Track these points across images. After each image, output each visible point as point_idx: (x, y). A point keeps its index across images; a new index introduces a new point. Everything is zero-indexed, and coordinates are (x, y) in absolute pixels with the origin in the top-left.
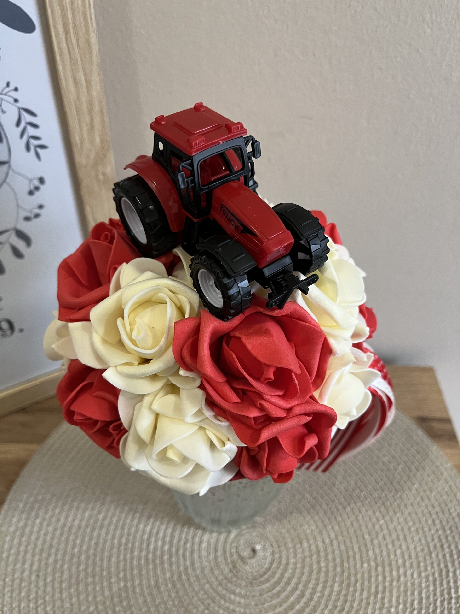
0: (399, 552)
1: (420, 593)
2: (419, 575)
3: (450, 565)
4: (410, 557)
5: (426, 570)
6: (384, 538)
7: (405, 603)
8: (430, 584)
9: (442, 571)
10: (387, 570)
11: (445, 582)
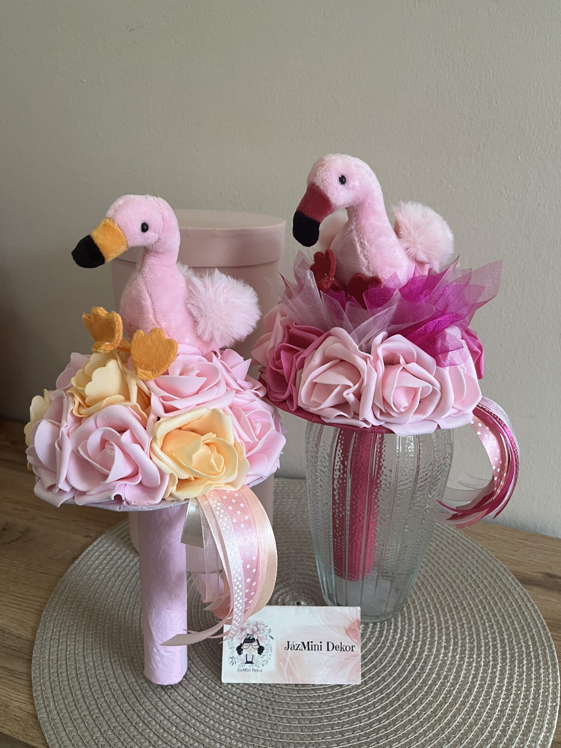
0: (444, 638)
1: (458, 672)
2: (462, 659)
3: (500, 661)
4: (456, 644)
5: (471, 656)
6: (432, 625)
7: (438, 675)
8: (471, 668)
9: (489, 662)
10: (427, 646)
11: (490, 671)
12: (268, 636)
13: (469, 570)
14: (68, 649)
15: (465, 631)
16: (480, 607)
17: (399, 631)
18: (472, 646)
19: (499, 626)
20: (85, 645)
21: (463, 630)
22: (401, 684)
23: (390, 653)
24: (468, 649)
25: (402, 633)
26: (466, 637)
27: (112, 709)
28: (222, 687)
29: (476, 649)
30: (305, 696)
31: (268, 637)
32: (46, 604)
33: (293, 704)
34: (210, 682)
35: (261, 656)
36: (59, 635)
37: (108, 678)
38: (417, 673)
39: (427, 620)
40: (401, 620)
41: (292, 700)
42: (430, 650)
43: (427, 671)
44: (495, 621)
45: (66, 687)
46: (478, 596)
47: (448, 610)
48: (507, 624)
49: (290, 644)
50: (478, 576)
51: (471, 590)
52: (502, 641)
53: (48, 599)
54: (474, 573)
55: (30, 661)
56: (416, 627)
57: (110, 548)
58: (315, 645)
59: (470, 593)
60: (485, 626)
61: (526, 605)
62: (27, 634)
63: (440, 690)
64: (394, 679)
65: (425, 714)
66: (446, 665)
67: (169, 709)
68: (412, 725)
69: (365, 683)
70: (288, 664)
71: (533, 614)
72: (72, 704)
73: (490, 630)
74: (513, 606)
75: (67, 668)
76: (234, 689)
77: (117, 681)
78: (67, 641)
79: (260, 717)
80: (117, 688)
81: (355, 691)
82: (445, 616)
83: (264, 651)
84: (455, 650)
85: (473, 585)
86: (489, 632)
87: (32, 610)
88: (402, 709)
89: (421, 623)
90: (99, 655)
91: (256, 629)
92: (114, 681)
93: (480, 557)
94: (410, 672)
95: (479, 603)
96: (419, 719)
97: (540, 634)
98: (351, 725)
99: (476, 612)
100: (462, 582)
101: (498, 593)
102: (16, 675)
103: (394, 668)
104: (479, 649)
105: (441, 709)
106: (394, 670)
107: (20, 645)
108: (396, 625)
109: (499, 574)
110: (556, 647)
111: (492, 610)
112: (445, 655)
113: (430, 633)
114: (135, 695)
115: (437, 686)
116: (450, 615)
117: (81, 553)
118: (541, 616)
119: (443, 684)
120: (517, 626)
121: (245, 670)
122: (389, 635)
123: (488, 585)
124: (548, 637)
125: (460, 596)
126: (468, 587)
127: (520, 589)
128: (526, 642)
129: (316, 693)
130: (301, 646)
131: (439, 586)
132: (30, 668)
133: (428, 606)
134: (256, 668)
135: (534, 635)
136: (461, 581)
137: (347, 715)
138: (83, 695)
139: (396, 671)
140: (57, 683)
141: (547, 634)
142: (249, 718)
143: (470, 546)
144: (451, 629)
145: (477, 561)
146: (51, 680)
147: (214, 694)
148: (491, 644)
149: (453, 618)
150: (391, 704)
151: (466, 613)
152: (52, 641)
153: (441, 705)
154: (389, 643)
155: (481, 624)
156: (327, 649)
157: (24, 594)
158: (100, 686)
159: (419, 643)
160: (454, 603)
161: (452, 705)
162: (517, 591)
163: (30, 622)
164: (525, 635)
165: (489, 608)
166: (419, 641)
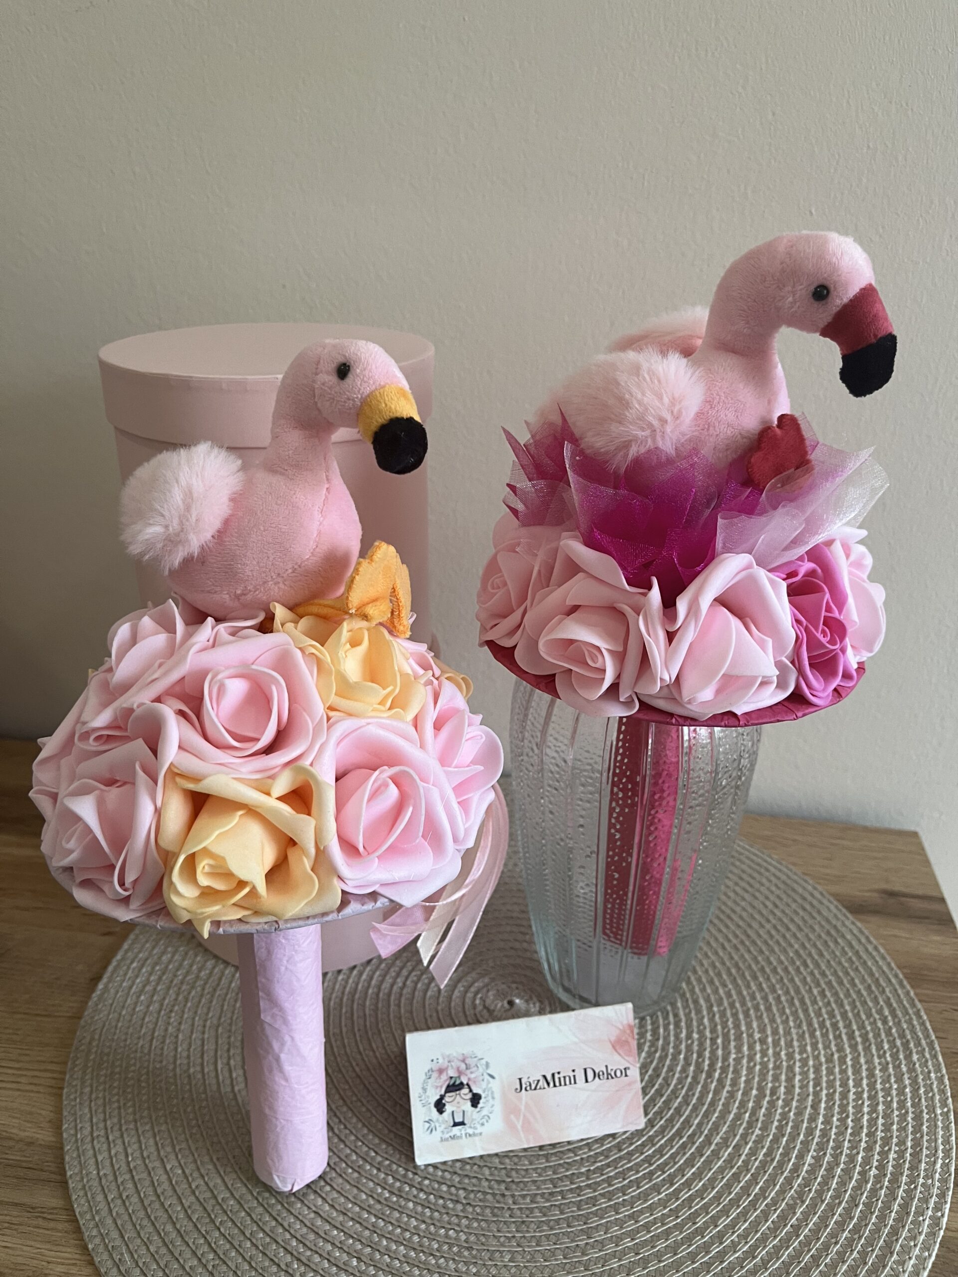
0: (755, 1025)
1: (790, 1080)
2: (790, 1056)
3: (848, 1050)
4: (775, 1032)
5: (803, 1050)
6: (732, 1005)
7: (761, 1089)
8: (808, 1070)
9: (832, 1055)
10: (733, 1044)
11: (837, 1070)
12: (485, 1074)
13: (768, 903)
14: (130, 1151)
15: (784, 1008)
16: (798, 963)
17: (683, 1024)
18: (801, 1031)
19: (834, 991)
20: (158, 1138)
21: (781, 1006)
22: (707, 1115)
23: (677, 1065)
24: (795, 1037)
25: (689, 1026)
26: (787, 1018)
27: (237, 1247)
28: (419, 1172)
29: (807, 1036)
30: (560, 1164)
31: (487, 1077)
32: (64, 1073)
33: (544, 1182)
34: (394, 1167)
35: (478, 1109)
36: (106, 1129)
37: (216, 1193)
38: (728, 1092)
39: (721, 999)
40: (683, 1005)
41: (540, 1175)
42: (739, 1049)
43: (742, 1086)
44: (826, 983)
45: (145, 1222)
46: (791, 946)
47: (750, 976)
48: (844, 985)
49: (523, 1081)
50: (783, 912)
51: (777, 937)
52: (844, 1015)
53: (66, 1063)
54: (776, 906)
55: (64, 1184)
56: (709, 1014)
57: (155, 952)
58: (564, 1077)
59: (778, 942)
60: (813, 995)
61: (867, 950)
62: (45, 1136)
63: (769, 1115)
64: (695, 1109)
65: (756, 1159)
66: (768, 1072)
67: (337, 1228)
68: (739, 1182)
69: (650, 1124)
70: (524, 1116)
71: (880, 963)
72: (163, 1250)
73: (822, 1000)
74: (846, 954)
75: (136, 1187)
76: (440, 1173)
77: (232, 1194)
78: (122, 1136)
79: (494, 1215)
80: (237, 1207)
81: (637, 1141)
82: (748, 987)
83: (481, 1101)
84: (776, 1043)
85: (779, 927)
86: (820, 1004)
87: (41, 1089)
88: (719, 1159)
89: (715, 1005)
90: (187, 1152)
91: (463, 1066)
92: (228, 1195)
93: (779, 878)
94: (717, 1092)
95: (795, 958)
96: (748, 1171)
97: (899, 996)
98: (646, 1201)
99: (793, 972)
100: (762, 926)
101: (820, 936)
102: (45, 1215)
103: (690, 1089)
104: (812, 1035)
105: (779, 1148)
106: (690, 1093)
107: (36, 1157)
108: (676, 1015)
109: (815, 902)
110: (926, 1014)
111: (817, 965)
112: (764, 1053)
113: (731, 1020)
114: (271, 1215)
115: (763, 1110)
116: (756, 984)
117: (105, 968)
118: (893, 965)
119: (772, 1104)
120: (860, 987)
121: (453, 1138)
122: (669, 1034)
123: (801, 923)
124: (911, 998)
125: (764, 948)
126: (773, 932)
127: (851, 925)
128: (880, 1012)
129: (576, 1155)
130: (542, 1083)
131: (727, 936)
132: (67, 1197)
133: (719, 975)
134: (470, 1131)
135: (889, 999)
136: (760, 923)
137: (635, 1185)
138: (179, 1231)
139: (693, 1095)
140: (126, 1217)
141: (907, 993)
142: (477, 1220)
143: (759, 861)
144: (762, 1007)
145: (776, 885)
146: (114, 1214)
147: (407, 1189)
148: (828, 1023)
149: (761, 989)
150: (700, 1152)
151: (778, 977)
152: (95, 1142)
153: (776, 1140)
154: (674, 1047)
155: (806, 991)
156: (584, 1080)
157: (18, 1061)
158: (205, 1209)
159: (719, 1041)
160: (757, 962)
161: (793, 1138)
162: (847, 927)
163: (43, 1112)
164: (876, 1000)
165: (812, 962)
166: (718, 1037)
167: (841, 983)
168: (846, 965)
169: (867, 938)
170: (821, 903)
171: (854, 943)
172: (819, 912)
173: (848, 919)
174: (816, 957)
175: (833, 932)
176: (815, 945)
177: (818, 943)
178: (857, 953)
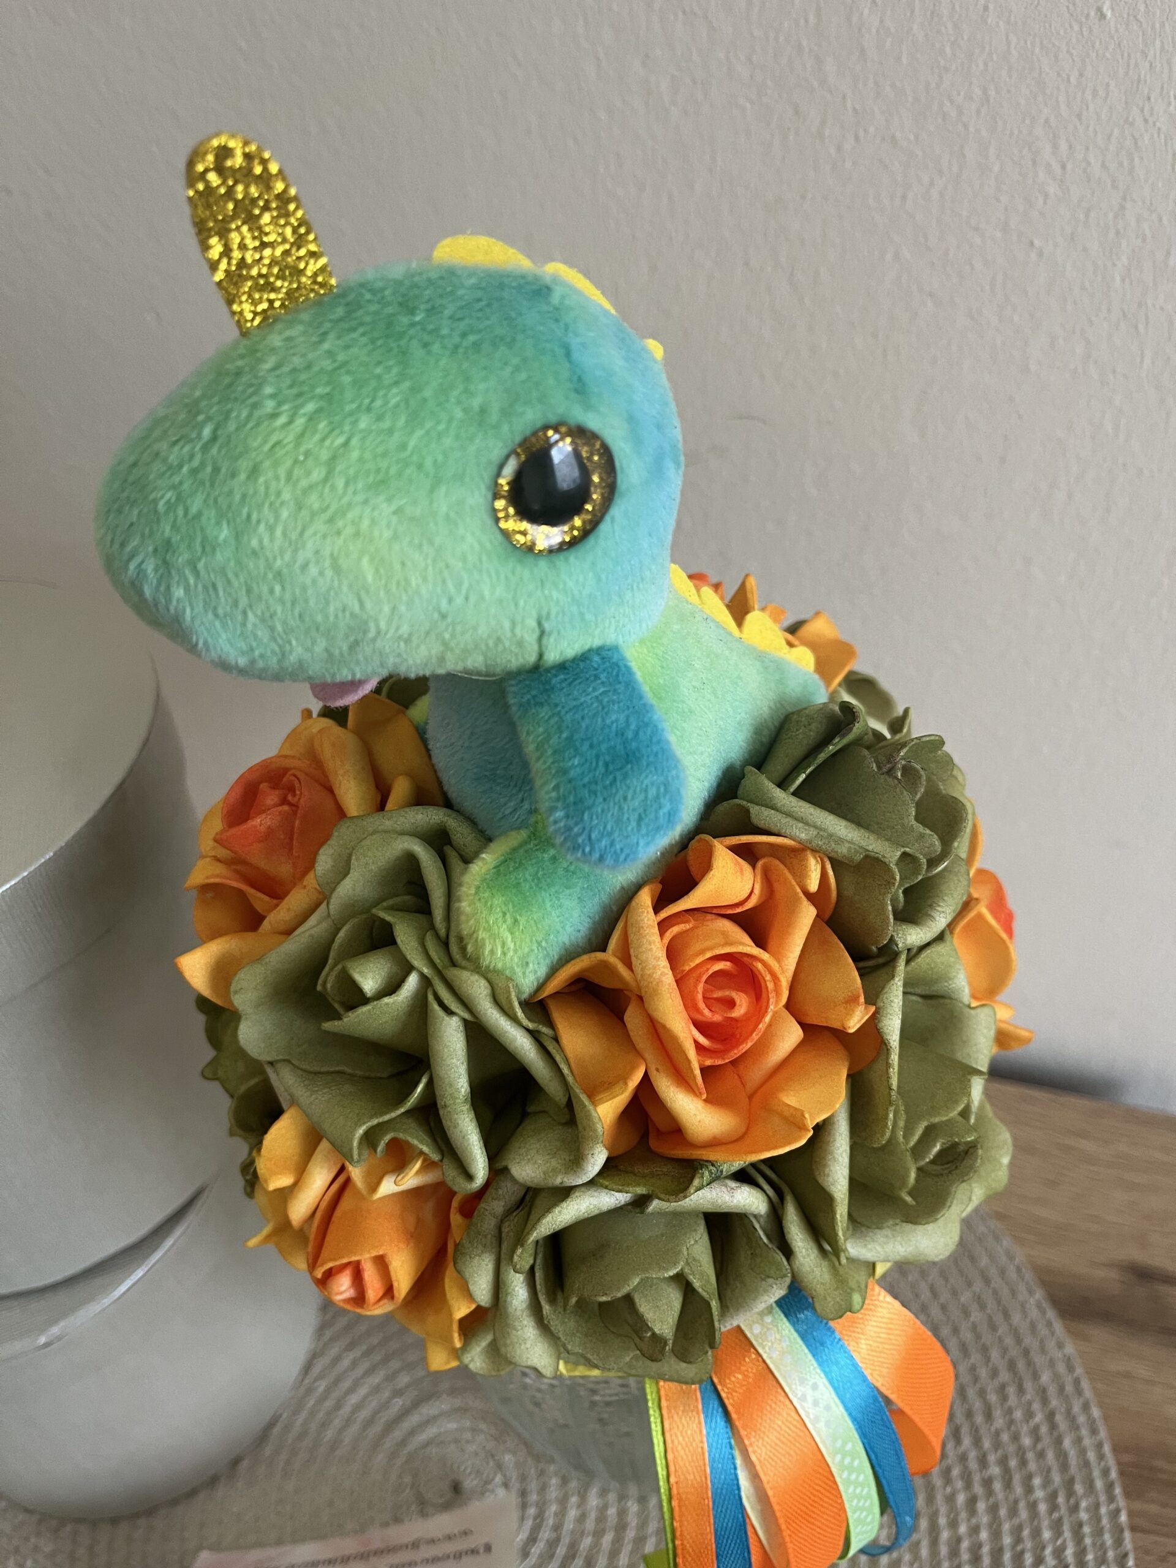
19: (992, 1500)
44: (983, 1482)
48: (1012, 1489)
61: (1069, 1408)
71: (1087, 1442)
74: (1033, 1416)
86: (963, 1527)
97: (1099, 1518)
101: (995, 1370)
109: (1003, 1290)
118: (1106, 1446)
124: (1119, 1524)
167: (1008, 1485)
168: (1027, 1441)
169: (1077, 1382)
170: (1013, 1293)
171: (1052, 1391)
172: (1006, 1315)
173: (1053, 1334)
174: (979, 1419)
175: (1021, 1365)
176: (982, 1393)
177: (990, 1388)
178: (1050, 1416)
